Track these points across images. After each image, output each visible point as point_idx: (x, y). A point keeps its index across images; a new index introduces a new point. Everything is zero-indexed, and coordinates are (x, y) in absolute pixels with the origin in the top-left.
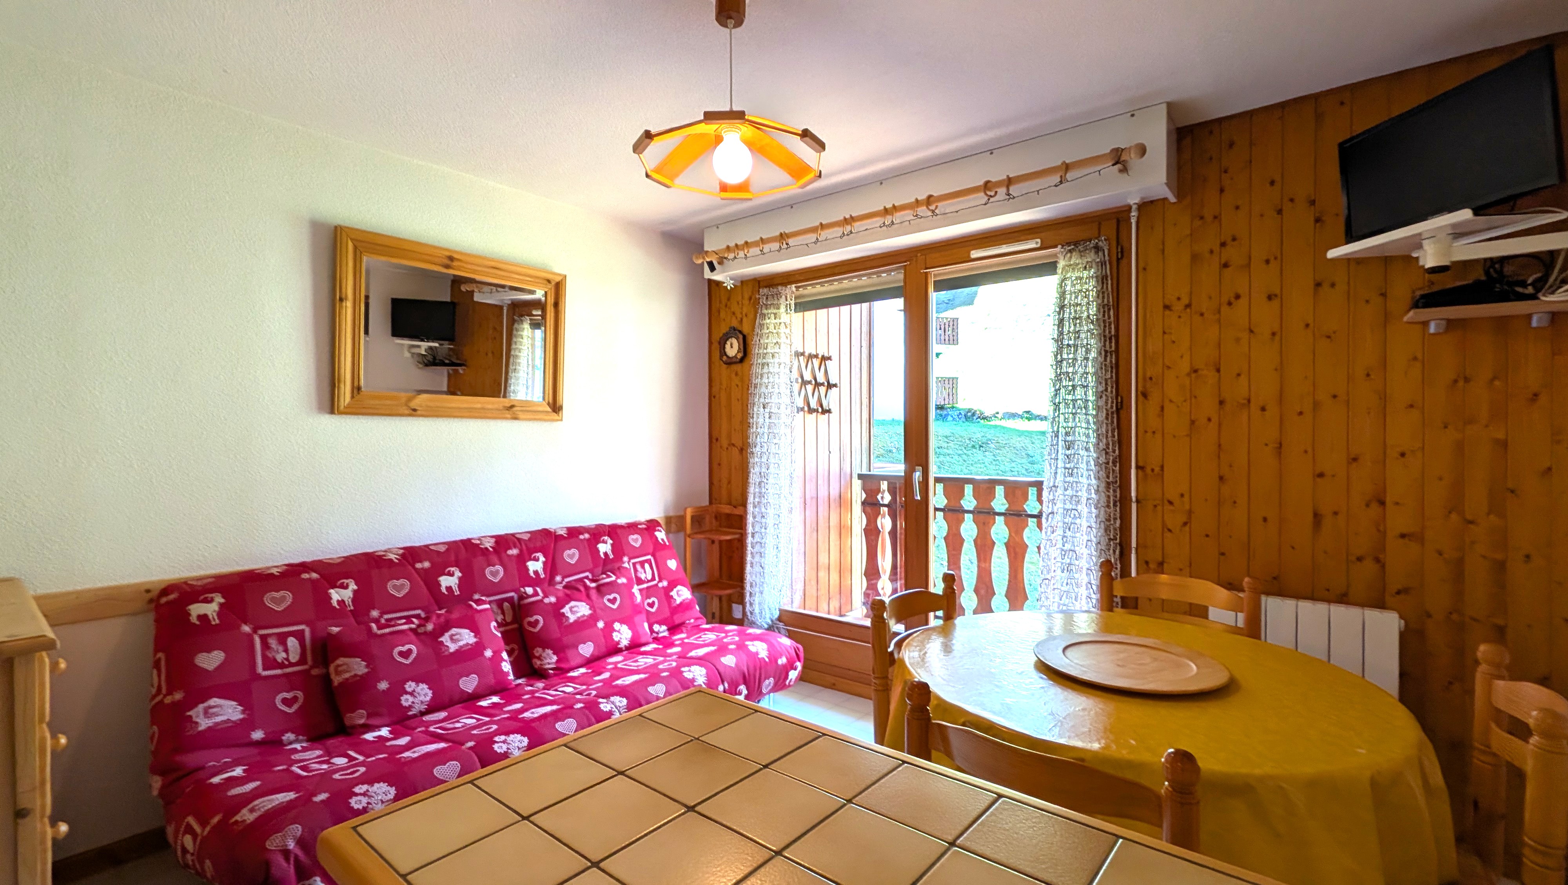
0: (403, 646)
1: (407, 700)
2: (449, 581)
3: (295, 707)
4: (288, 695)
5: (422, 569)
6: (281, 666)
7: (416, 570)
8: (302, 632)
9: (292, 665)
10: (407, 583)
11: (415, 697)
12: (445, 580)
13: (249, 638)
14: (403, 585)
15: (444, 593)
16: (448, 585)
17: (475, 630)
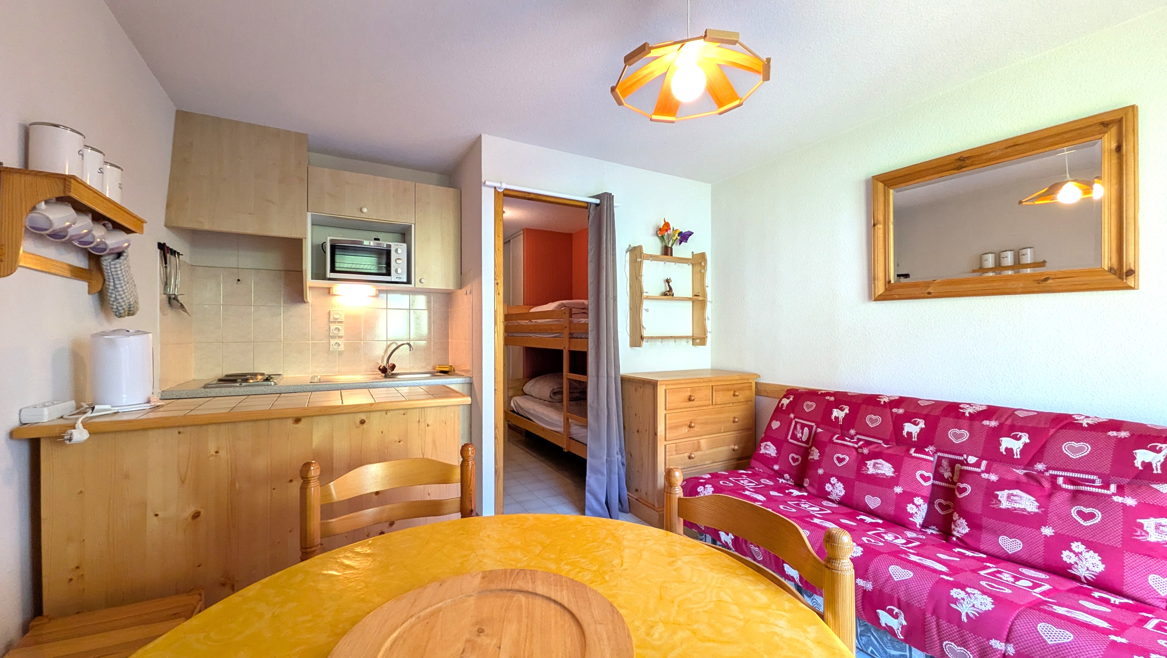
0: (842, 454)
1: (829, 487)
2: (912, 429)
3: (797, 464)
4: (796, 456)
5: (896, 413)
6: (798, 440)
7: (892, 413)
8: (812, 426)
9: (802, 442)
10: (880, 419)
11: (834, 488)
12: (908, 426)
13: (791, 420)
14: (876, 420)
15: (904, 436)
16: (910, 431)
17: (897, 468)
